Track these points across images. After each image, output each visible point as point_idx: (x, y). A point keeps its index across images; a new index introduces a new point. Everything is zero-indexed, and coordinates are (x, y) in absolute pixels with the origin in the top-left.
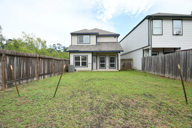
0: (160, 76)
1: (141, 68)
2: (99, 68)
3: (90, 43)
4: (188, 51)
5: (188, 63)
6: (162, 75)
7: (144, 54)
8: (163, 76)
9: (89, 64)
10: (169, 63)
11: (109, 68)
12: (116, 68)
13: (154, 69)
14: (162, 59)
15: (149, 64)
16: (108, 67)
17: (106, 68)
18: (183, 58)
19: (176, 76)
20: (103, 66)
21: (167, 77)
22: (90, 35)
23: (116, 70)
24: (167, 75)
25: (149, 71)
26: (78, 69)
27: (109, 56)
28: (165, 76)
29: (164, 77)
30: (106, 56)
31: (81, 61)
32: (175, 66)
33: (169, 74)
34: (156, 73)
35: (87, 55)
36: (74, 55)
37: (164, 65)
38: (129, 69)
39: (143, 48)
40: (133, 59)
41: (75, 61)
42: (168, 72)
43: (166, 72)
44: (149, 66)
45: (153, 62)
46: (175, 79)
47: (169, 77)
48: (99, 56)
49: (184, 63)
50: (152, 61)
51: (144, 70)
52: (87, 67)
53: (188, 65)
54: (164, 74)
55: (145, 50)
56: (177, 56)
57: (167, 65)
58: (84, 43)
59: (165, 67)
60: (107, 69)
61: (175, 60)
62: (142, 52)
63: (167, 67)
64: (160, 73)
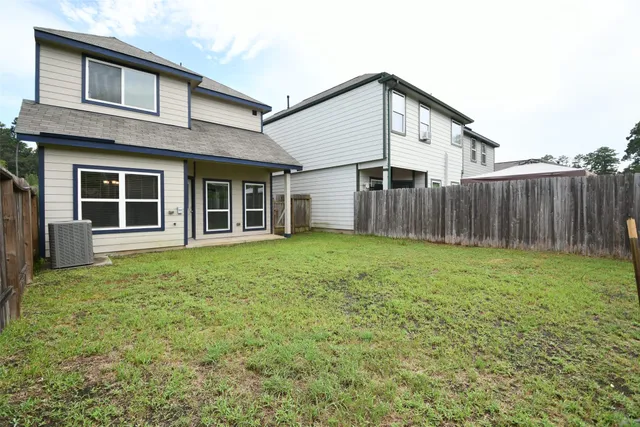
0: (429, 241)
1: (353, 223)
2: (205, 232)
3: (157, 114)
4: (512, 182)
5: (511, 206)
6: (433, 240)
7: (361, 183)
8: (437, 242)
9: (171, 213)
10: (458, 207)
11: (244, 230)
12: (265, 229)
13: (405, 226)
14: (433, 199)
15: (388, 213)
16: (238, 225)
17: (231, 231)
18: (498, 196)
19: (481, 238)
20: (218, 222)
21: (453, 242)
22: (158, 74)
23: (266, 235)
24: (452, 238)
25: (387, 231)
26: (105, 243)
27: (244, 182)
28: (447, 241)
29: (444, 243)
30: (230, 181)
31: (122, 201)
32: (476, 216)
33: (458, 234)
34: (412, 235)
35: (162, 172)
36: (76, 167)
37: (439, 214)
38: (301, 229)
39: (357, 164)
40: (311, 196)
41: (80, 200)
42: (454, 231)
43: (448, 231)
44: (388, 217)
45: (400, 206)
46: (476, 246)
47: (458, 241)
48: (204, 180)
49: (501, 208)
50: (396, 202)
51: (366, 229)
52: (162, 229)
53: (511, 212)
54: (443, 235)
55: (364, 170)
56: (481, 190)
57: (452, 212)
58: (123, 105)
59: (443, 219)
60: (238, 234)
61: (475, 200)
62: (355, 175)
63: (452, 217)
64: (426, 233)
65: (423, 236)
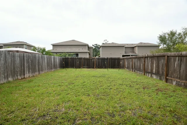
42: (27, 72)
54: (24, 75)
57: (26, 64)
63: (26, 66)
64: (17, 76)
65: (16, 77)
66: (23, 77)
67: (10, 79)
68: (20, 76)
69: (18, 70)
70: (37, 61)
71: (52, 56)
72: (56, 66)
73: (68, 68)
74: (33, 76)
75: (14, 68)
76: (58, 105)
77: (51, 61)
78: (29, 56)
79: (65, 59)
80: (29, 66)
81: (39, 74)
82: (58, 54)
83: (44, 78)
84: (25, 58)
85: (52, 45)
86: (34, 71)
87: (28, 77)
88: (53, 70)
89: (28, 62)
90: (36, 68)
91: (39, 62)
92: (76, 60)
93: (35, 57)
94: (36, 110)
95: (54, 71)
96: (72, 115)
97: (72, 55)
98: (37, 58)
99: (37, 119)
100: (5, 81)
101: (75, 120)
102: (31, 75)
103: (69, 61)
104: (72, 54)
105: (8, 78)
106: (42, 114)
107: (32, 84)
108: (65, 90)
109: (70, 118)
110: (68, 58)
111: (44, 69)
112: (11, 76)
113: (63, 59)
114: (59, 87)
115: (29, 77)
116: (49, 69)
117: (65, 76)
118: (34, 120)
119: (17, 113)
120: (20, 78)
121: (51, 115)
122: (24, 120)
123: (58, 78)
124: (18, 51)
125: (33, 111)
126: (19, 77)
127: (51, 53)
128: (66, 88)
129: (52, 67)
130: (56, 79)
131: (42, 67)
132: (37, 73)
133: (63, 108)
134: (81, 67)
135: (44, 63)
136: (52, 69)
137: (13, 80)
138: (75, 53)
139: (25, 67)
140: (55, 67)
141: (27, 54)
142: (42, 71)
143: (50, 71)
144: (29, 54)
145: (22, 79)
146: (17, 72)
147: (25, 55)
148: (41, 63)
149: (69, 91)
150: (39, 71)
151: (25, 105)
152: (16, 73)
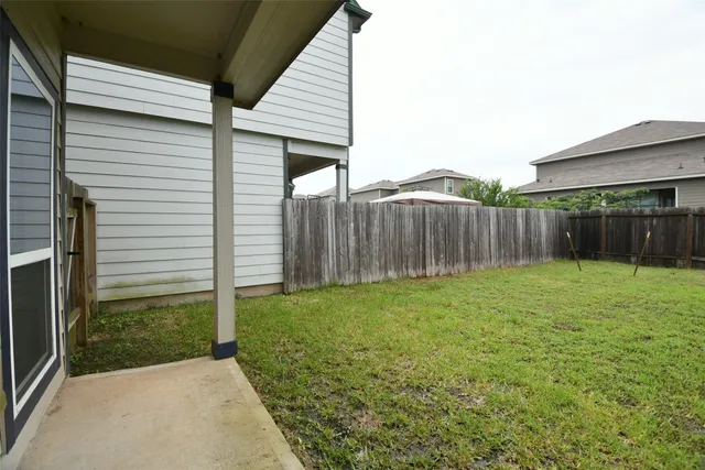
0: (411, 278)
15: (357, 241)
24: (431, 269)
28: (428, 274)
29: (424, 276)
33: (437, 264)
37: (420, 239)
39: (286, 140)
42: (433, 260)
43: (428, 261)
44: (358, 249)
45: (375, 230)
47: (437, 271)
63: (431, 242)
64: (407, 268)
65: (405, 272)
66: (420, 272)
67: (392, 274)
68: (415, 268)
69: (409, 251)
70: (462, 229)
71: (519, 210)
72: (534, 249)
73: (596, 259)
74: (450, 275)
75: (400, 247)
76: (470, 381)
77: (515, 230)
78: (437, 214)
79: (584, 217)
80: (437, 244)
81: (469, 269)
82: (553, 198)
83: (475, 286)
84: (428, 220)
85: (532, 164)
86: (452, 259)
87: (434, 274)
88: (521, 262)
89: (435, 232)
90: (458, 250)
91: (467, 232)
92: (647, 222)
93: (455, 215)
94: (409, 366)
95: (527, 266)
96: (495, 431)
97: (626, 198)
98: (463, 220)
99: (401, 389)
100: (381, 278)
101: (495, 451)
102: (443, 271)
103: (604, 228)
104: (624, 192)
105: (386, 272)
106: (416, 383)
107: (434, 296)
108: (525, 344)
109: (484, 437)
110: (597, 216)
111: (486, 255)
112: (393, 268)
113: (572, 218)
114: (511, 325)
115: (437, 275)
116: (505, 255)
117: (558, 291)
118: (394, 387)
119: (371, 355)
120: (414, 275)
121: (436, 398)
122: (376, 376)
123: (523, 296)
124: (412, 202)
125: (403, 364)
126: (412, 273)
127: (524, 198)
128: (534, 338)
129: (516, 249)
130: (516, 295)
131: (477, 246)
132: (462, 267)
133: (482, 398)
134: (679, 262)
135: (485, 234)
136: (517, 258)
137: (398, 275)
138: (643, 188)
139: (428, 245)
140: (531, 251)
141: (434, 206)
142: (479, 260)
143: (508, 263)
144: (439, 206)
145: (418, 277)
146: (407, 257)
147: (427, 210)
148: (475, 234)
149: (540, 353)
150: (468, 260)
151: (391, 344)
152: (405, 259)
